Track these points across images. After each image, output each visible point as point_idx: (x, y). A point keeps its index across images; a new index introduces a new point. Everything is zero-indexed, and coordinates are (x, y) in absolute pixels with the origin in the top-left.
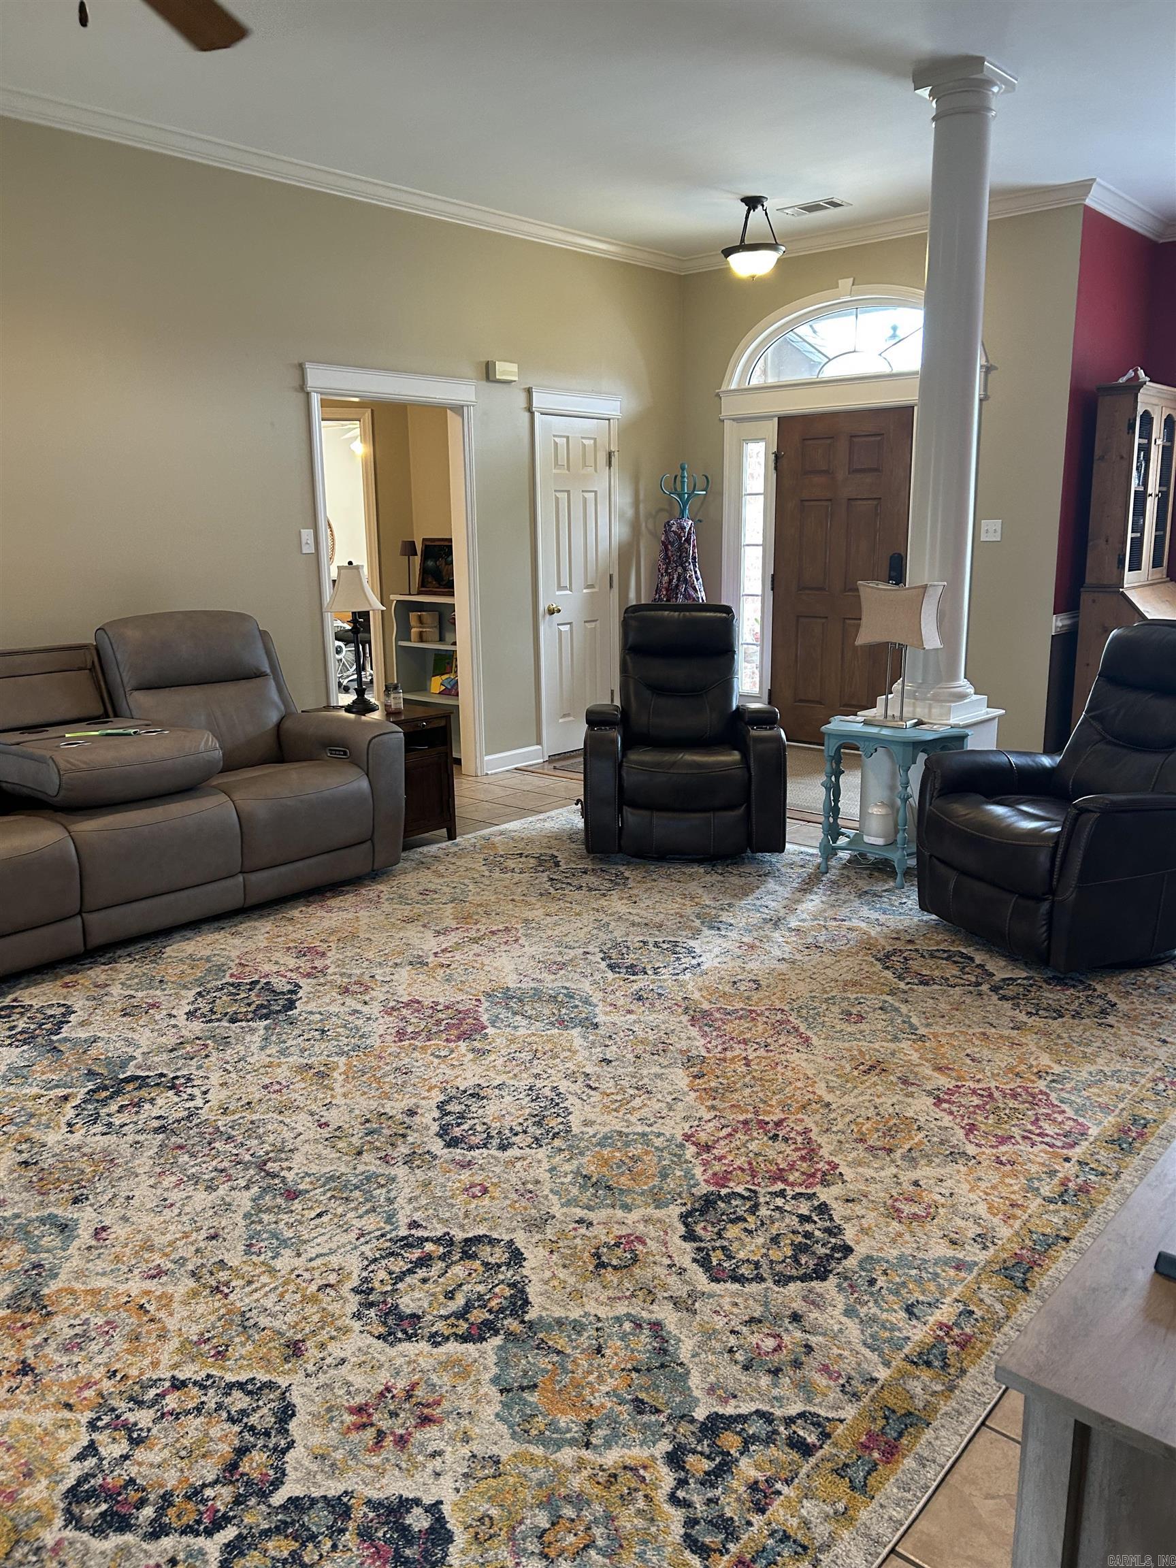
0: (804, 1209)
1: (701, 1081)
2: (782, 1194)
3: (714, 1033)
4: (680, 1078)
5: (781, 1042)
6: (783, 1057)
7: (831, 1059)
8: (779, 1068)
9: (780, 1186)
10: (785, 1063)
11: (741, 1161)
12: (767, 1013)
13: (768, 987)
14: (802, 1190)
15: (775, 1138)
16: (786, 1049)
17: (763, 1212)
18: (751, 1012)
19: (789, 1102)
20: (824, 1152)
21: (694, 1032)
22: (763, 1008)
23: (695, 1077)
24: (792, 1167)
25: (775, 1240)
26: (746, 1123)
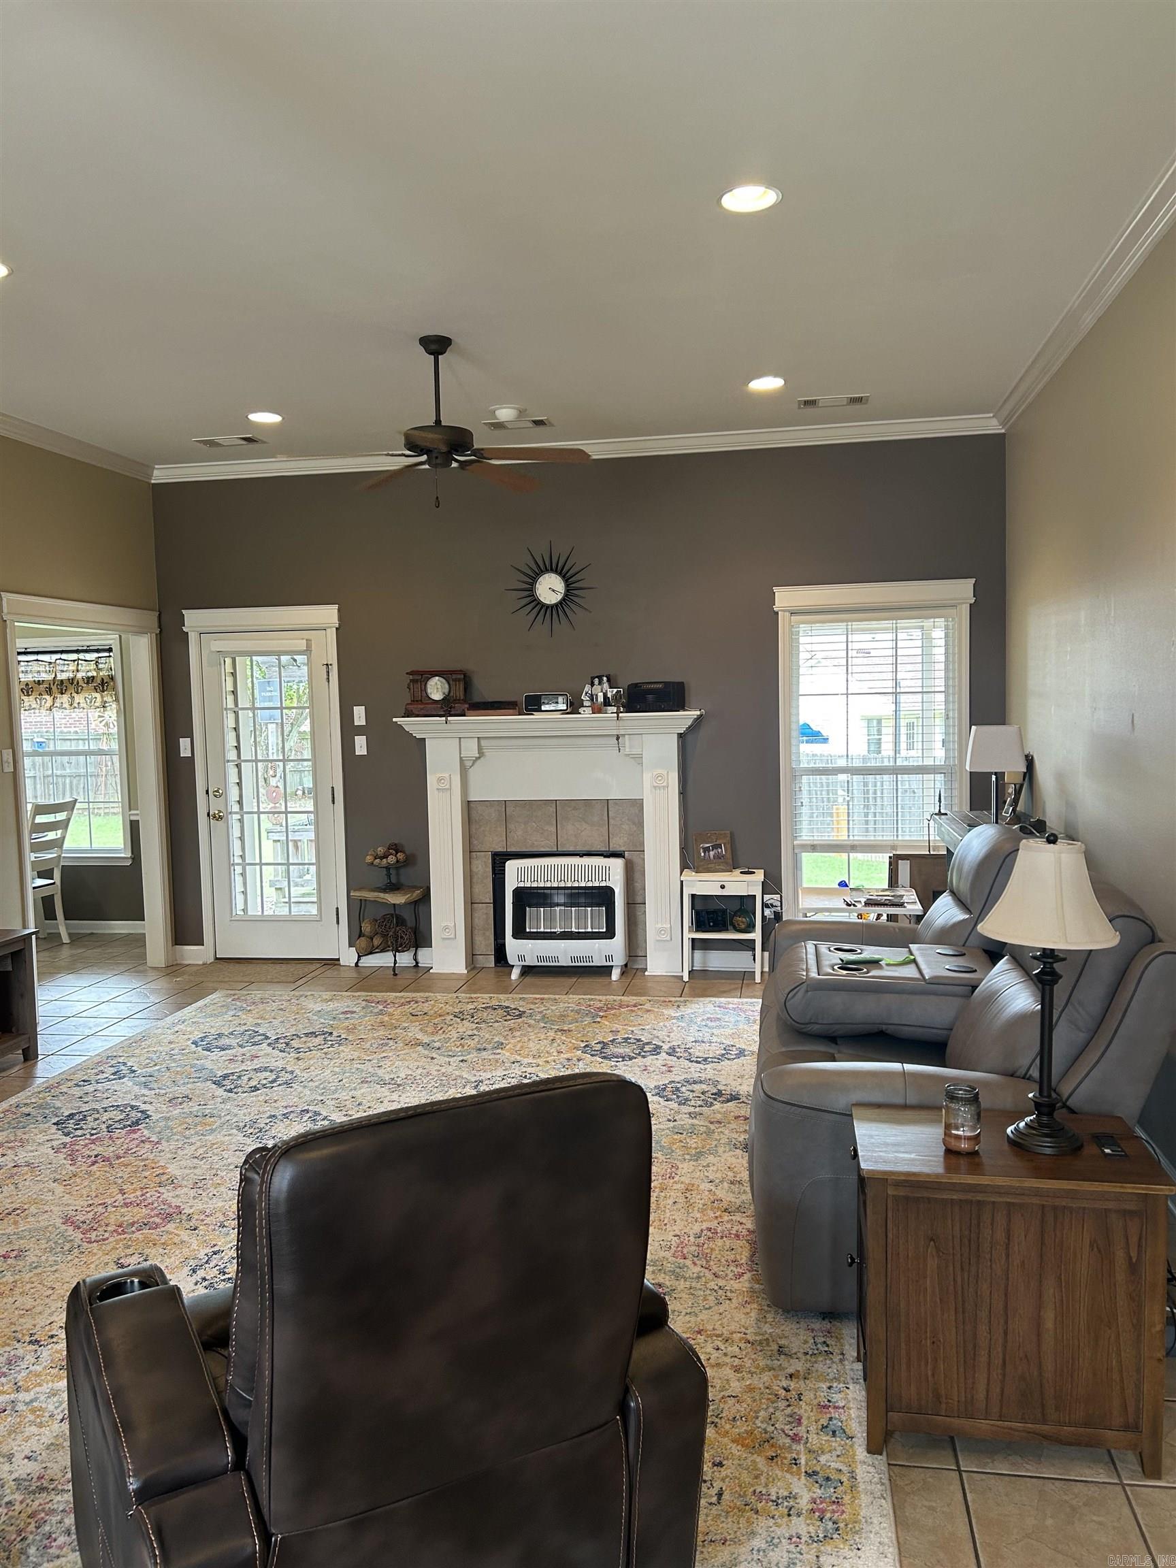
0: (79, 1133)
1: (158, 1173)
2: (92, 1135)
3: (156, 1205)
4: (173, 1169)
5: (92, 1213)
6: (90, 1202)
7: (47, 1211)
8: (94, 1195)
9: (94, 1137)
10: (89, 1198)
11: (119, 1142)
12: (107, 1235)
13: (107, 1264)
14: (79, 1139)
15: (96, 1156)
16: (88, 1209)
17: (104, 1126)
18: (124, 1232)
19: (86, 1176)
20: (62, 1156)
21: (175, 1202)
22: (111, 1239)
23: (163, 1174)
24: (86, 1145)
25: (96, 1119)
26: (118, 1157)
